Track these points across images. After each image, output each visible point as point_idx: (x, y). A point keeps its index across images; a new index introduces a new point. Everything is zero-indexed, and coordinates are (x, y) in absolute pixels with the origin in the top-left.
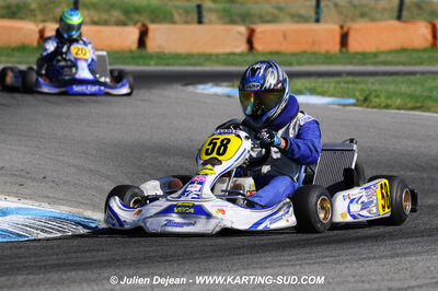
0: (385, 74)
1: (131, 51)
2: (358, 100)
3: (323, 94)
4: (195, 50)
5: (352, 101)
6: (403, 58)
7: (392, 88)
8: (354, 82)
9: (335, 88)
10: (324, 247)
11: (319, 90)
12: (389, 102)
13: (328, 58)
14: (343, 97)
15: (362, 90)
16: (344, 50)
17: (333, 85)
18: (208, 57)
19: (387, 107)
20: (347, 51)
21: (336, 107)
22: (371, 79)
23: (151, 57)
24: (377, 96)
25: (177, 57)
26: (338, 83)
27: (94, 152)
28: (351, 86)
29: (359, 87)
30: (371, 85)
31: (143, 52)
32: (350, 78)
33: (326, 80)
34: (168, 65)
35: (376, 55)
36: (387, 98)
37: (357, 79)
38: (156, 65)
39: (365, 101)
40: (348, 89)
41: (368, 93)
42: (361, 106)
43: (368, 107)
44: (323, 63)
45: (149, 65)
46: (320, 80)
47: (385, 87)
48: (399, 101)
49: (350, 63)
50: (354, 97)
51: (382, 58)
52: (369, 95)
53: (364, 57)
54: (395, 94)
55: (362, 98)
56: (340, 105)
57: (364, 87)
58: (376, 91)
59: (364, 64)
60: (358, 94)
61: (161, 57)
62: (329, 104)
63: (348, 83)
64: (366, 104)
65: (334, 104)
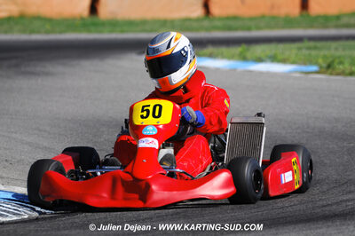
0: (348, 38)
1: (82, 19)
2: (321, 67)
3: (284, 61)
4: (149, 15)
5: (315, 68)
8: (315, 48)
9: (297, 55)
11: (280, 57)
12: (354, 69)
13: (289, 22)
14: (305, 64)
15: (325, 57)
16: (305, 13)
17: (294, 51)
18: (164, 23)
19: (352, 74)
20: (308, 15)
21: (298, 75)
22: (334, 45)
23: (103, 24)
24: (341, 63)
25: (131, 24)
26: (299, 49)
27: (48, 129)
28: (314, 53)
29: (322, 53)
30: (333, 50)
31: (95, 19)
32: (312, 44)
33: (288, 46)
34: (122, 32)
35: (338, 17)
37: (319, 44)
38: (111, 32)
39: (329, 68)
40: (310, 55)
41: (330, 60)
42: (325, 73)
43: (331, 74)
44: (283, 27)
45: (101, 32)
46: (281, 47)
47: (348, 53)
49: (311, 26)
50: (316, 64)
51: (345, 20)
52: (333, 62)
53: (326, 20)
55: (324, 65)
56: (302, 72)
57: (327, 53)
58: (339, 57)
59: (326, 27)
60: (320, 61)
61: (114, 24)
62: (291, 72)
63: (309, 48)
64: (330, 71)
65: (296, 72)
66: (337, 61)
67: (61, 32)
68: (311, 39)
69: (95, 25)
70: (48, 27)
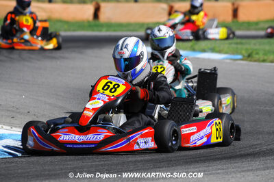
1: (89, 22)
2: (244, 56)
3: (220, 52)
4: (132, 20)
5: (240, 57)
7: (267, 48)
8: (241, 43)
9: (228, 48)
10: (218, 162)
11: (217, 49)
12: (266, 58)
14: (233, 54)
15: (247, 49)
16: (235, 20)
17: (227, 46)
18: (142, 25)
19: (264, 61)
20: (237, 21)
21: (228, 61)
22: (253, 41)
23: (102, 26)
24: (257, 53)
25: (120, 26)
26: (230, 44)
27: (63, 94)
28: (239, 46)
29: (245, 47)
30: (253, 45)
31: (97, 22)
32: (239, 41)
34: (115, 31)
35: (257, 23)
37: (244, 41)
38: (107, 31)
39: (249, 57)
40: (237, 48)
41: (250, 51)
42: (246, 60)
43: (251, 61)
45: (100, 31)
47: (262, 47)
48: (272, 57)
49: (239, 29)
50: (241, 54)
51: (261, 25)
52: (252, 53)
53: (248, 25)
54: (269, 52)
55: (246, 55)
56: (232, 59)
57: (248, 46)
58: (256, 50)
59: (248, 29)
60: (244, 52)
61: (109, 26)
62: (224, 59)
63: (237, 43)
64: (249, 59)
65: (227, 59)
66: (255, 52)
67: (74, 30)
68: (239, 37)
69: (97, 26)
70: (66, 27)
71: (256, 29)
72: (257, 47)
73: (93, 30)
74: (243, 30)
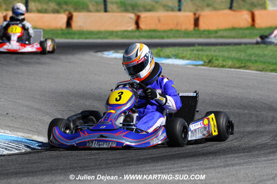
0: (222, 44)
1: (62, 30)
2: (205, 62)
3: (183, 58)
4: (103, 29)
5: (201, 63)
6: (233, 33)
7: (226, 54)
8: (202, 50)
9: (190, 54)
11: (180, 55)
12: (225, 63)
13: (187, 34)
14: (195, 60)
15: (207, 56)
16: (196, 28)
17: (189, 52)
18: (111, 33)
19: (223, 66)
20: (199, 30)
22: (213, 48)
23: (74, 33)
24: (217, 60)
25: (91, 33)
26: (193, 50)
28: (200, 53)
29: (205, 54)
30: (212, 52)
31: (70, 30)
32: (200, 47)
33: (185, 48)
34: (86, 38)
35: (216, 32)
36: (224, 60)
37: (204, 48)
38: (79, 38)
39: (210, 62)
40: (198, 54)
41: (211, 57)
42: (207, 66)
43: (211, 66)
44: (183, 37)
45: (73, 38)
46: (181, 49)
47: (221, 53)
48: (230, 63)
49: (200, 37)
50: (202, 60)
51: (220, 34)
52: (212, 59)
53: (209, 33)
54: (228, 58)
55: (207, 61)
56: (193, 65)
57: (208, 53)
58: (216, 56)
60: (205, 58)
61: (81, 33)
62: (187, 65)
63: (198, 50)
64: (210, 65)
65: (190, 65)
66: (214, 58)
68: (200, 44)
69: (70, 34)
71: (215, 37)
72: (217, 54)
73: (66, 38)
74: (204, 38)
